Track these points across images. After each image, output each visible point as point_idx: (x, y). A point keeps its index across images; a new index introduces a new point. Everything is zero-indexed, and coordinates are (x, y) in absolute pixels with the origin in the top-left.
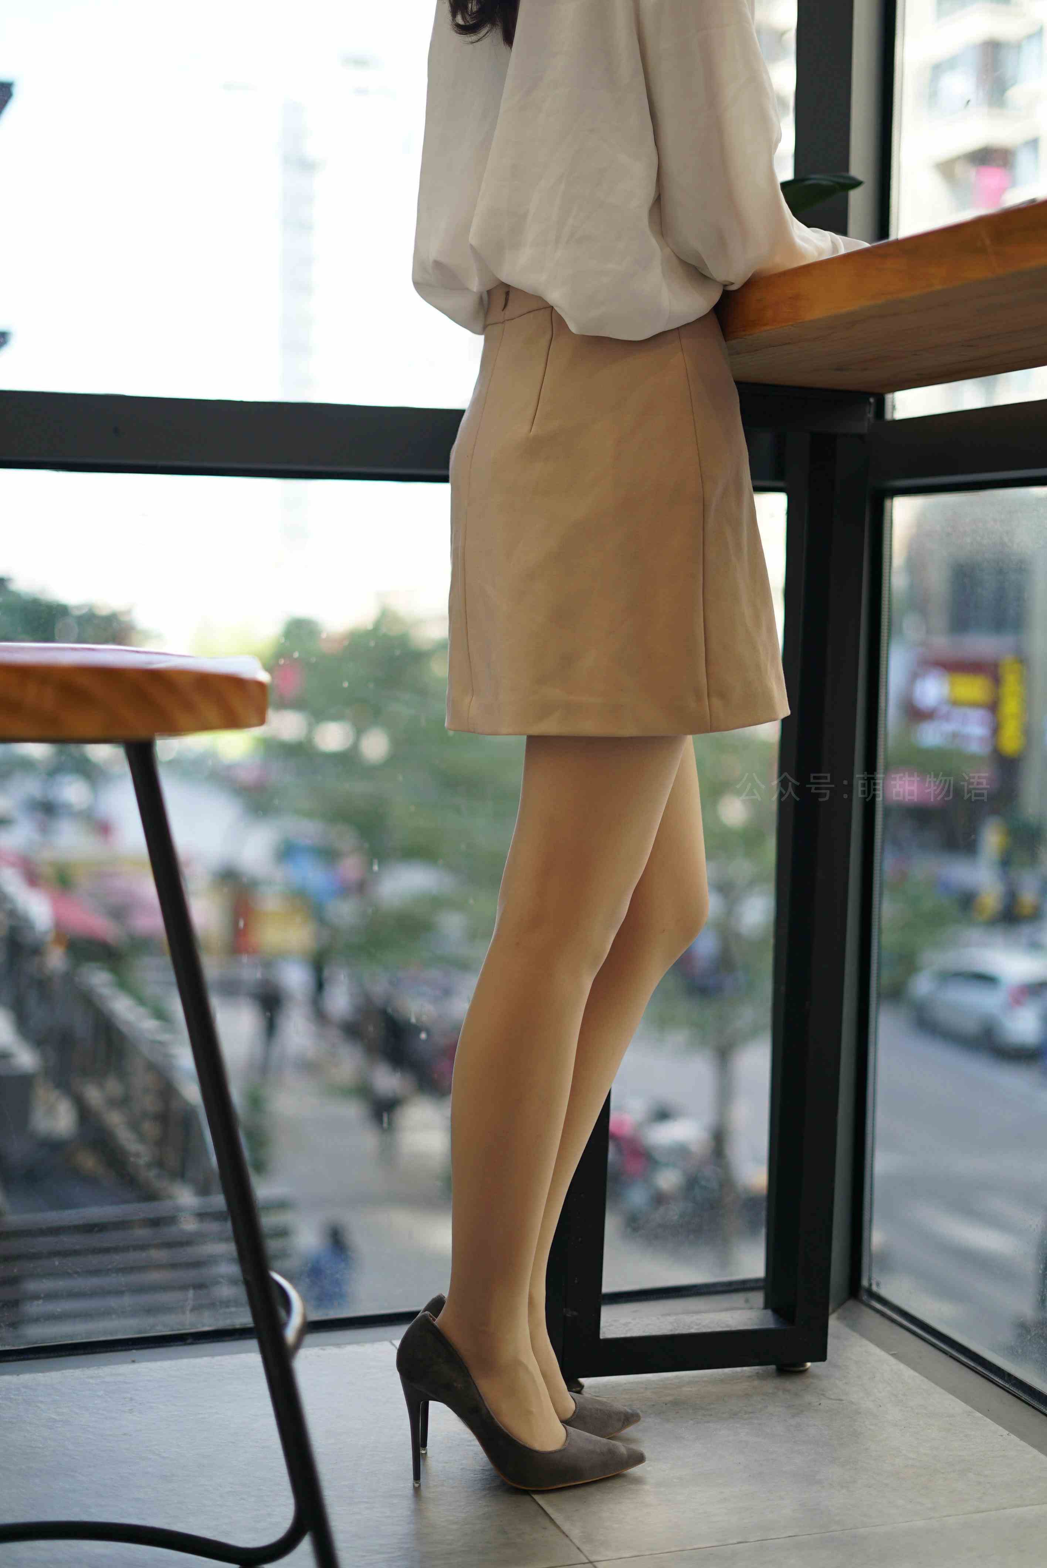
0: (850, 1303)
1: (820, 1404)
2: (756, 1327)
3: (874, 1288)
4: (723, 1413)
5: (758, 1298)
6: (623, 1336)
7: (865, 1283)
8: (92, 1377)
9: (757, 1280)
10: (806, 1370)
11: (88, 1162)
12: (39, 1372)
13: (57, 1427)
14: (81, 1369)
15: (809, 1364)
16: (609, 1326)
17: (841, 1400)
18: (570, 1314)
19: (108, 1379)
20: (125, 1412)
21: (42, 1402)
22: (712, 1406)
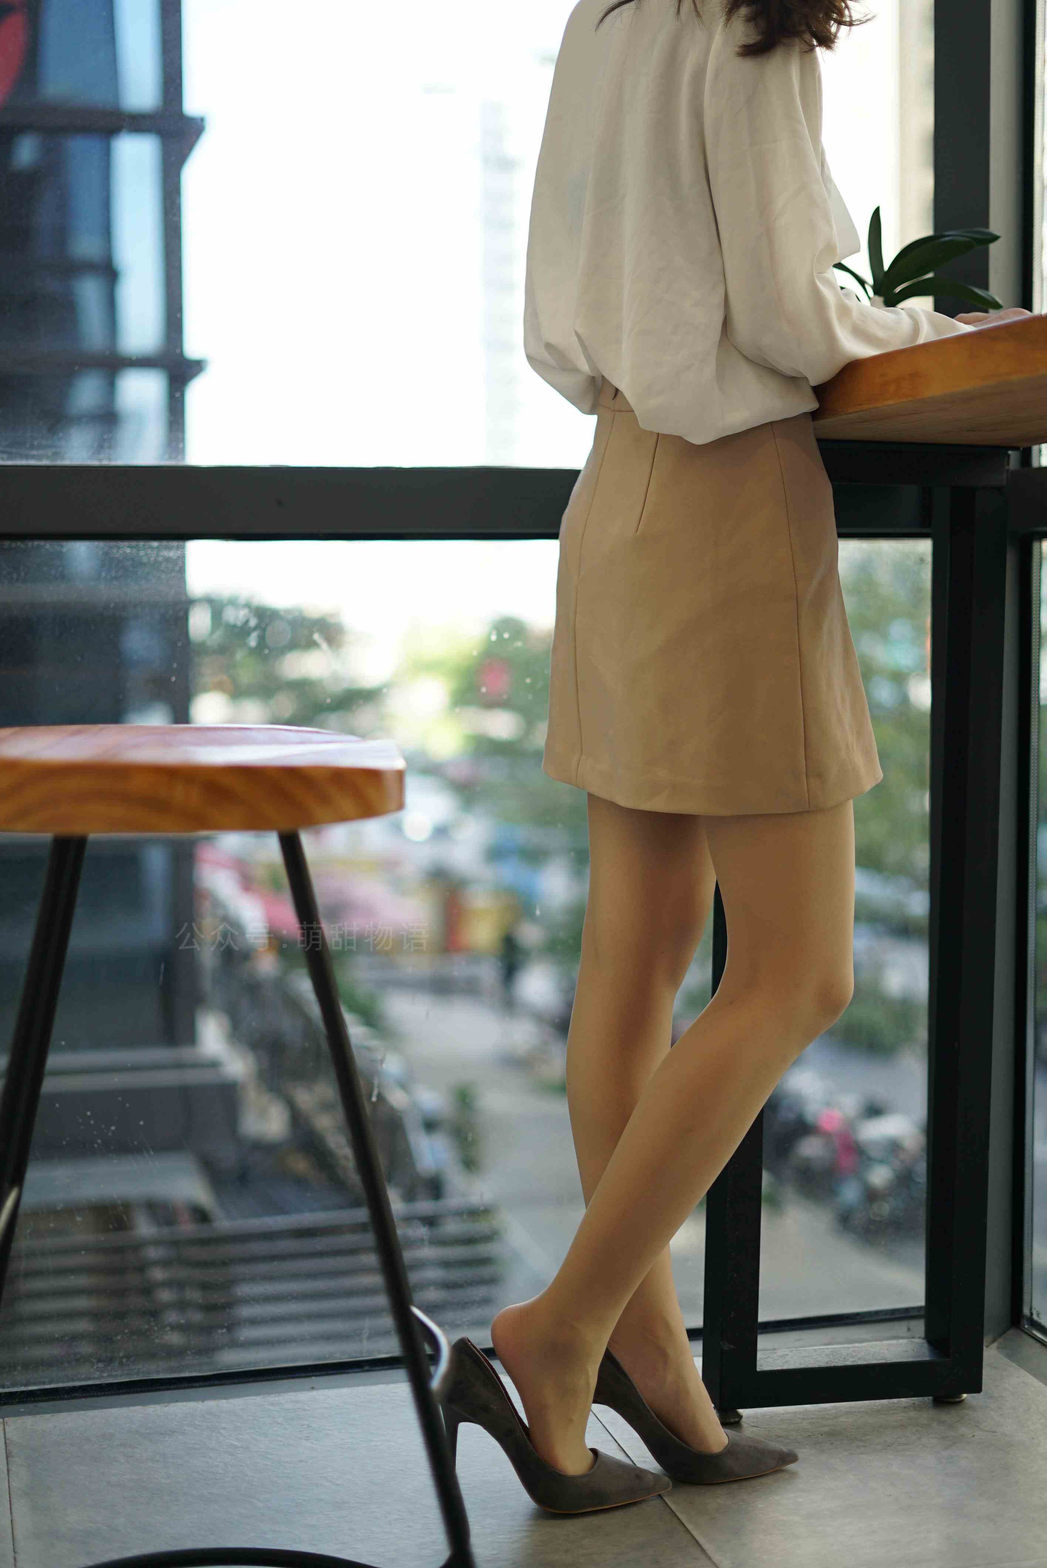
0: (1012, 1332)
1: (973, 1436)
2: (911, 1360)
3: (1035, 1317)
4: (877, 1445)
5: (919, 1326)
6: (779, 1368)
7: (1026, 1311)
8: (272, 1404)
9: (919, 1309)
10: (962, 1401)
11: (300, 1165)
12: (221, 1398)
13: (237, 1454)
14: (262, 1396)
15: (965, 1395)
16: (767, 1358)
17: (996, 1432)
18: (726, 1347)
19: (286, 1406)
20: (301, 1438)
21: (224, 1428)
22: (868, 1437)
